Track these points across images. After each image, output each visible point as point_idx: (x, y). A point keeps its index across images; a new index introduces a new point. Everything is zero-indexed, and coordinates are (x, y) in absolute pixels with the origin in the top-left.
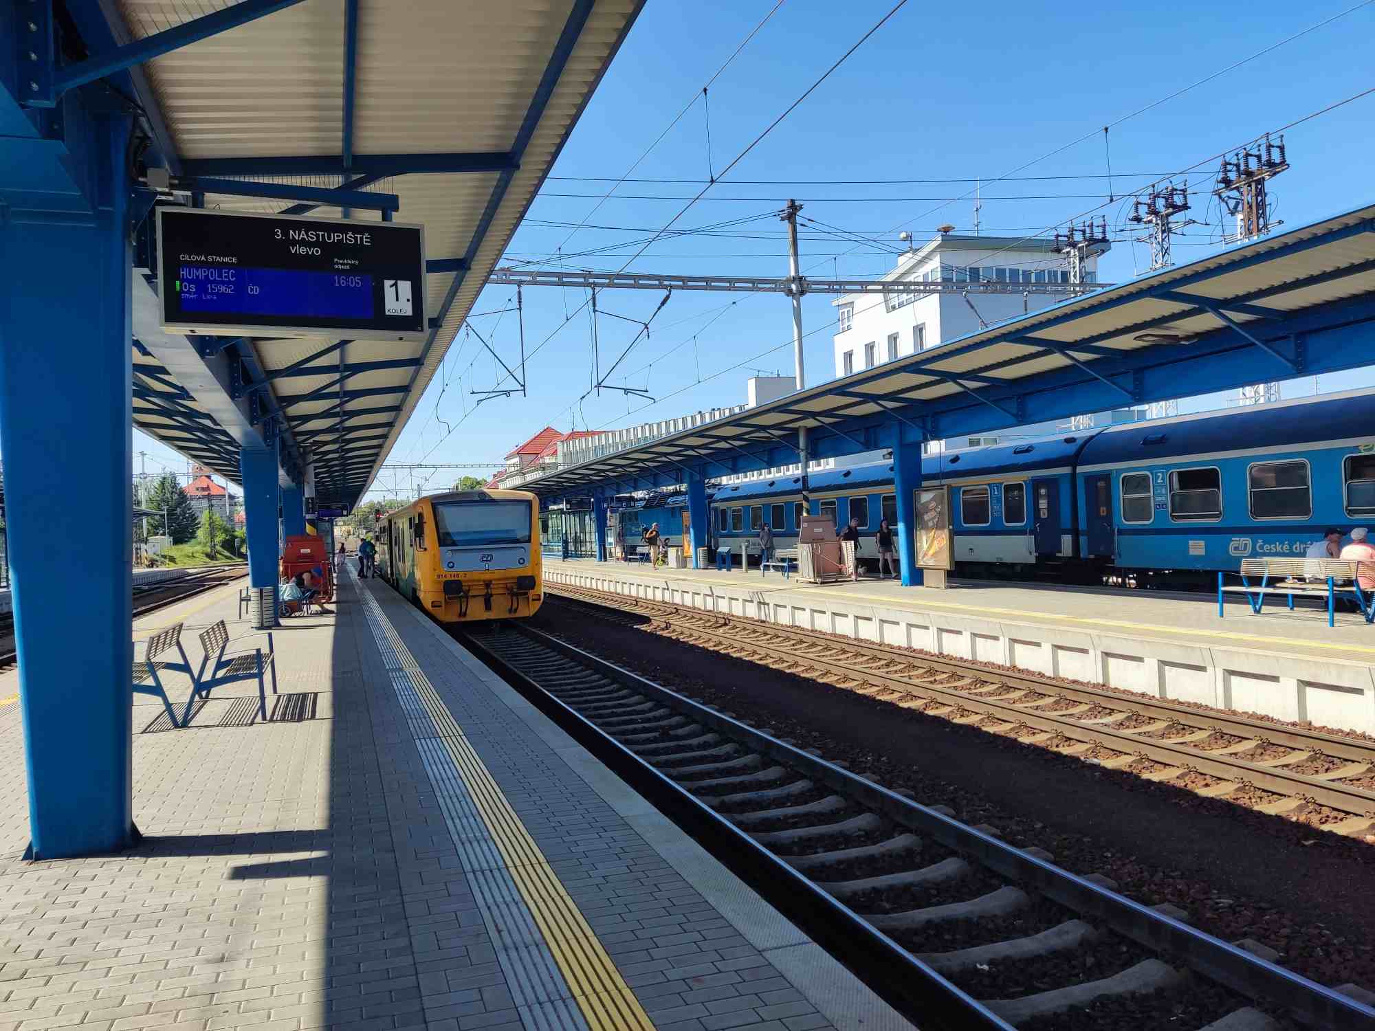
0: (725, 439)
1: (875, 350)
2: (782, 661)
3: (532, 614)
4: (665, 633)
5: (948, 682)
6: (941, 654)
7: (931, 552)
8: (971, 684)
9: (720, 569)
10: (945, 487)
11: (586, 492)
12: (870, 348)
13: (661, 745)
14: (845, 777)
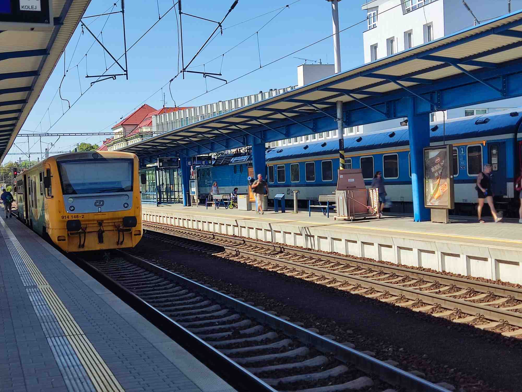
0: (280, 111)
1: (395, 43)
2: (324, 278)
3: (134, 245)
4: (235, 259)
5: (449, 292)
6: (444, 271)
7: (437, 195)
8: (466, 294)
9: (277, 211)
10: (448, 147)
11: (174, 153)
12: (390, 41)
13: (233, 341)
14: (372, 363)
